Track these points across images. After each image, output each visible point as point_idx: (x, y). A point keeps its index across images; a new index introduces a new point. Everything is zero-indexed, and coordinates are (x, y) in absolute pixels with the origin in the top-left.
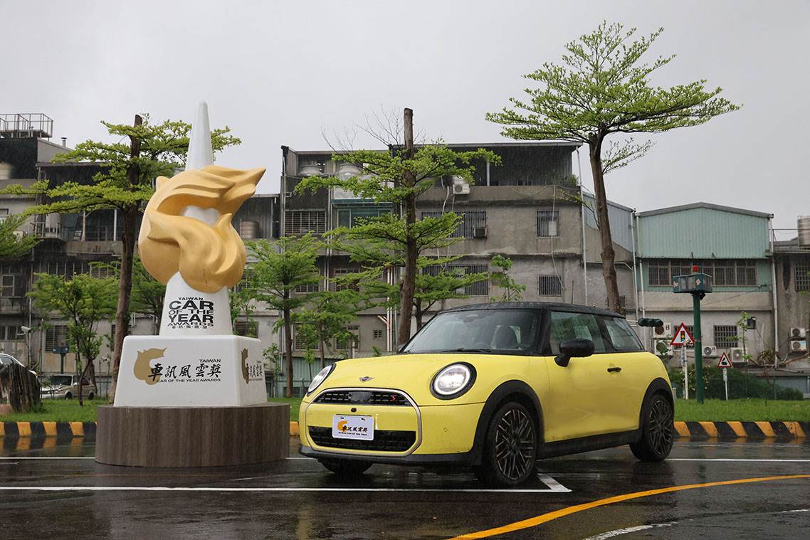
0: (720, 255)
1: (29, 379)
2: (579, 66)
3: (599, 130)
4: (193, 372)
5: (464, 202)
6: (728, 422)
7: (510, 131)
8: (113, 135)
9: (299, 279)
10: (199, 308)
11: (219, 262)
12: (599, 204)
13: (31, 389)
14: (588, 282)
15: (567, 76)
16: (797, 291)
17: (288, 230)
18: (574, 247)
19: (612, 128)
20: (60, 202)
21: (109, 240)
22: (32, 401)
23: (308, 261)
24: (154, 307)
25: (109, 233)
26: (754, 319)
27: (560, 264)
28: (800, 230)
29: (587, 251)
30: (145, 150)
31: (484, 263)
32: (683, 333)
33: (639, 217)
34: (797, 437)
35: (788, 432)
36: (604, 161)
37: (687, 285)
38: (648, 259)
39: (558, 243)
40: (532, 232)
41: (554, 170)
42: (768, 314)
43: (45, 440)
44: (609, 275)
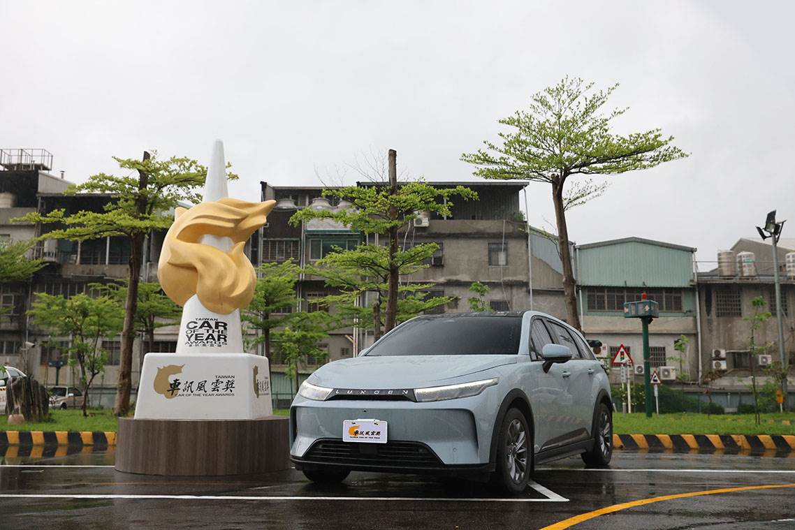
0: (650, 284)
1: (40, 392)
2: (544, 115)
3: (561, 173)
4: (208, 387)
5: (423, 234)
6: (682, 435)
7: (482, 172)
8: (123, 169)
9: (277, 302)
10: (214, 328)
11: (233, 286)
13: (41, 401)
14: (534, 306)
15: (535, 122)
16: (718, 316)
17: (265, 257)
18: (522, 275)
19: (573, 171)
20: (75, 228)
21: (101, 263)
22: (42, 412)
23: (287, 285)
24: (146, 325)
25: (102, 258)
27: (509, 291)
28: (719, 263)
29: (533, 279)
30: (151, 183)
31: (441, 288)
32: (622, 354)
33: (579, 249)
35: (736, 445)
36: (565, 199)
37: (637, 310)
38: (587, 286)
39: (507, 271)
40: (484, 261)
41: (504, 207)
42: (693, 336)
43: (56, 449)
44: (570, 301)
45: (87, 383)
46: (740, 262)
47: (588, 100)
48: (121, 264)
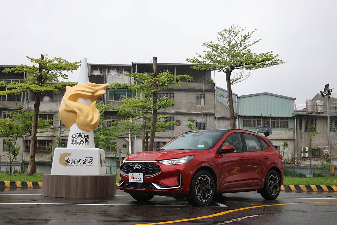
0: (273, 115)
2: (223, 42)
3: (230, 68)
4: (82, 162)
8: (33, 63)
10: (83, 137)
11: (92, 120)
12: (229, 97)
14: (217, 125)
16: (305, 131)
18: (212, 110)
19: (235, 68)
20: (12, 90)
21: (3, 101)
25: (3, 99)
26: (287, 143)
27: (206, 117)
28: (307, 105)
29: (217, 112)
31: (172, 116)
33: (240, 98)
34: (304, 191)
35: (301, 189)
36: (232, 80)
38: (243, 116)
39: (205, 108)
40: (193, 103)
41: (204, 77)
42: (293, 141)
43: (5, 189)
44: (233, 126)
45: (12, 160)
46: (316, 105)
47: (242, 36)
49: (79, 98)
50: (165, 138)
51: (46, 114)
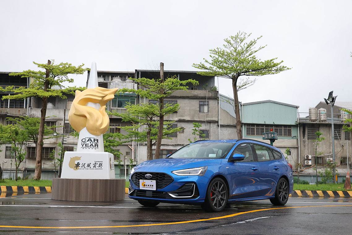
0: (277, 123)
2: (229, 49)
3: (236, 75)
4: (92, 166)
8: (39, 68)
10: (93, 141)
11: (102, 124)
12: (236, 103)
14: (221, 133)
16: (308, 139)
18: (215, 117)
20: (18, 94)
21: (5, 107)
24: (34, 139)
25: (5, 105)
26: (290, 151)
27: (209, 124)
28: (310, 113)
29: (220, 119)
31: (176, 123)
33: (243, 105)
34: (310, 196)
35: (307, 194)
36: (238, 86)
37: (268, 136)
38: (246, 124)
39: (208, 115)
40: (197, 110)
41: (207, 84)
42: (296, 149)
43: (12, 193)
44: (239, 132)
45: (17, 166)
46: (319, 114)
48: (15, 108)
49: (89, 103)
50: (168, 145)
51: (49, 122)
